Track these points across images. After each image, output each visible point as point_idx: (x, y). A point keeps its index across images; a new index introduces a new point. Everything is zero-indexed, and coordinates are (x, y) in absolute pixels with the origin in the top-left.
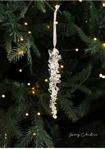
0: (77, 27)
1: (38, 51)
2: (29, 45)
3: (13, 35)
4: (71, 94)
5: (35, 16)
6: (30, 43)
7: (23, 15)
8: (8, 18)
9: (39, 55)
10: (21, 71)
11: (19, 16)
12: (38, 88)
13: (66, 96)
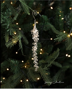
0: (51, 25)
1: (27, 40)
2: (20, 37)
3: (10, 31)
4: (48, 68)
5: (26, 19)
6: (21, 36)
7: (15, 19)
8: (6, 21)
9: (27, 43)
10: (17, 53)
11: (13, 19)
12: (29, 64)
13: (44, 68)
